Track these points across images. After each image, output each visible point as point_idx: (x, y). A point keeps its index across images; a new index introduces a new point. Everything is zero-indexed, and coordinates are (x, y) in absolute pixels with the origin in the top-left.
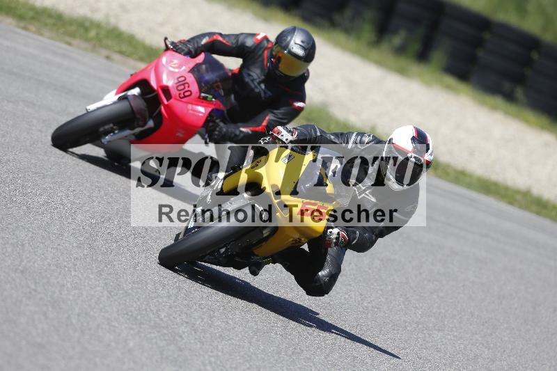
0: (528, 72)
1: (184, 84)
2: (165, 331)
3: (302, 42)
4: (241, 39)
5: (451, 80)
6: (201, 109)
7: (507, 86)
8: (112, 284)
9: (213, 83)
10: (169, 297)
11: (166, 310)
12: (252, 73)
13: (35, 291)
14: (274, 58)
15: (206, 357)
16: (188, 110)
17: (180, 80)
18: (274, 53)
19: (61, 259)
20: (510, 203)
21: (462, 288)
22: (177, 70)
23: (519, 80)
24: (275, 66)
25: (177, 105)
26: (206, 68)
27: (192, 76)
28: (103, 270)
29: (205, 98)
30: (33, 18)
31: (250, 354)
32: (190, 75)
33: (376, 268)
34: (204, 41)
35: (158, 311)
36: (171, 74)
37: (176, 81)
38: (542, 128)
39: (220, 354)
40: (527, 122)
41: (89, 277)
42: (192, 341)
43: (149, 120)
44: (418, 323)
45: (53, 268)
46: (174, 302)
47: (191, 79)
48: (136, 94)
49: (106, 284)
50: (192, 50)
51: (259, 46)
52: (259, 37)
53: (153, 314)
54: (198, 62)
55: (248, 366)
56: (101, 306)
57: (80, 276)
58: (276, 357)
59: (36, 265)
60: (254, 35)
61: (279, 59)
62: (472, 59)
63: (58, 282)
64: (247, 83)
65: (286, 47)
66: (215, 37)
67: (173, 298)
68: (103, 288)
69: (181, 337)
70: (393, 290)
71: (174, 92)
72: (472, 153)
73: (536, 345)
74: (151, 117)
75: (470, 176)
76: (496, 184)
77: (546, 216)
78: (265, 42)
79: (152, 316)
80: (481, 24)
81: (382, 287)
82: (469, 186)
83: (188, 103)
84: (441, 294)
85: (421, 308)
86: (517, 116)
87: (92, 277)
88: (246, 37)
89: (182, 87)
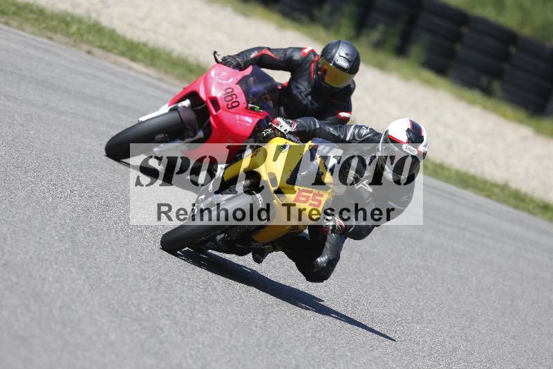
0: (506, 66)
1: (231, 96)
2: (146, 324)
3: (347, 54)
4: (289, 52)
5: (429, 75)
6: (249, 120)
7: (484, 80)
8: (93, 277)
9: (262, 95)
10: (150, 290)
11: (147, 303)
12: (300, 86)
13: (17, 284)
14: (320, 71)
15: (188, 350)
16: (236, 120)
17: (228, 91)
18: (320, 66)
19: (43, 252)
20: (488, 196)
21: (440, 281)
22: (225, 82)
23: (497, 74)
24: (321, 79)
25: (226, 116)
26: (254, 80)
27: (240, 88)
28: (84, 264)
29: (252, 109)
30: (15, 13)
31: (230, 346)
32: (238, 86)
33: (355, 261)
34: (253, 55)
35: (139, 304)
36: (219, 85)
37: (224, 93)
38: (520, 121)
39: (201, 346)
40: (505, 116)
41: (71, 271)
42: (173, 334)
43: (199, 130)
44: (397, 316)
45: (35, 261)
46: (155, 295)
47: (238, 90)
48: (187, 106)
49: (87, 277)
50: (241, 63)
51: (306, 59)
52: (306, 51)
53: (135, 307)
54: (246, 74)
55: (228, 358)
56: (83, 299)
57: (62, 269)
58: (257, 350)
59: (18, 259)
60: (301, 49)
61: (325, 71)
62: (451, 54)
63: (40, 276)
64: (296, 96)
65: (331, 60)
66: (263, 51)
67: (154, 291)
68: (85, 281)
69: (162, 329)
70: (372, 283)
71: (222, 103)
72: (450, 147)
73: (513, 337)
74: (201, 128)
75: (449, 169)
76: (474, 178)
77: (523, 209)
78: (312, 56)
79: (133, 309)
80: (460, 18)
81: (361, 280)
82: (448, 180)
83: (235, 113)
84: (420, 287)
85: (400, 301)
86: (494, 110)
87: (73, 270)
88: (293, 52)
89: (230, 98)
